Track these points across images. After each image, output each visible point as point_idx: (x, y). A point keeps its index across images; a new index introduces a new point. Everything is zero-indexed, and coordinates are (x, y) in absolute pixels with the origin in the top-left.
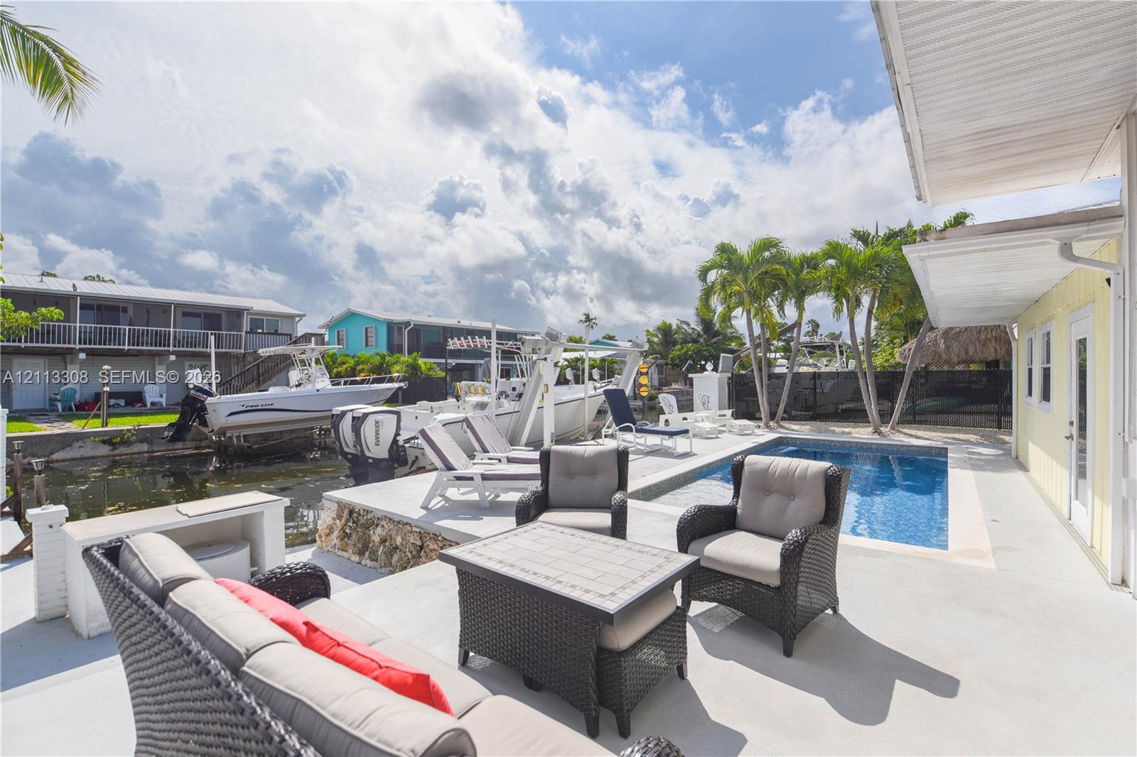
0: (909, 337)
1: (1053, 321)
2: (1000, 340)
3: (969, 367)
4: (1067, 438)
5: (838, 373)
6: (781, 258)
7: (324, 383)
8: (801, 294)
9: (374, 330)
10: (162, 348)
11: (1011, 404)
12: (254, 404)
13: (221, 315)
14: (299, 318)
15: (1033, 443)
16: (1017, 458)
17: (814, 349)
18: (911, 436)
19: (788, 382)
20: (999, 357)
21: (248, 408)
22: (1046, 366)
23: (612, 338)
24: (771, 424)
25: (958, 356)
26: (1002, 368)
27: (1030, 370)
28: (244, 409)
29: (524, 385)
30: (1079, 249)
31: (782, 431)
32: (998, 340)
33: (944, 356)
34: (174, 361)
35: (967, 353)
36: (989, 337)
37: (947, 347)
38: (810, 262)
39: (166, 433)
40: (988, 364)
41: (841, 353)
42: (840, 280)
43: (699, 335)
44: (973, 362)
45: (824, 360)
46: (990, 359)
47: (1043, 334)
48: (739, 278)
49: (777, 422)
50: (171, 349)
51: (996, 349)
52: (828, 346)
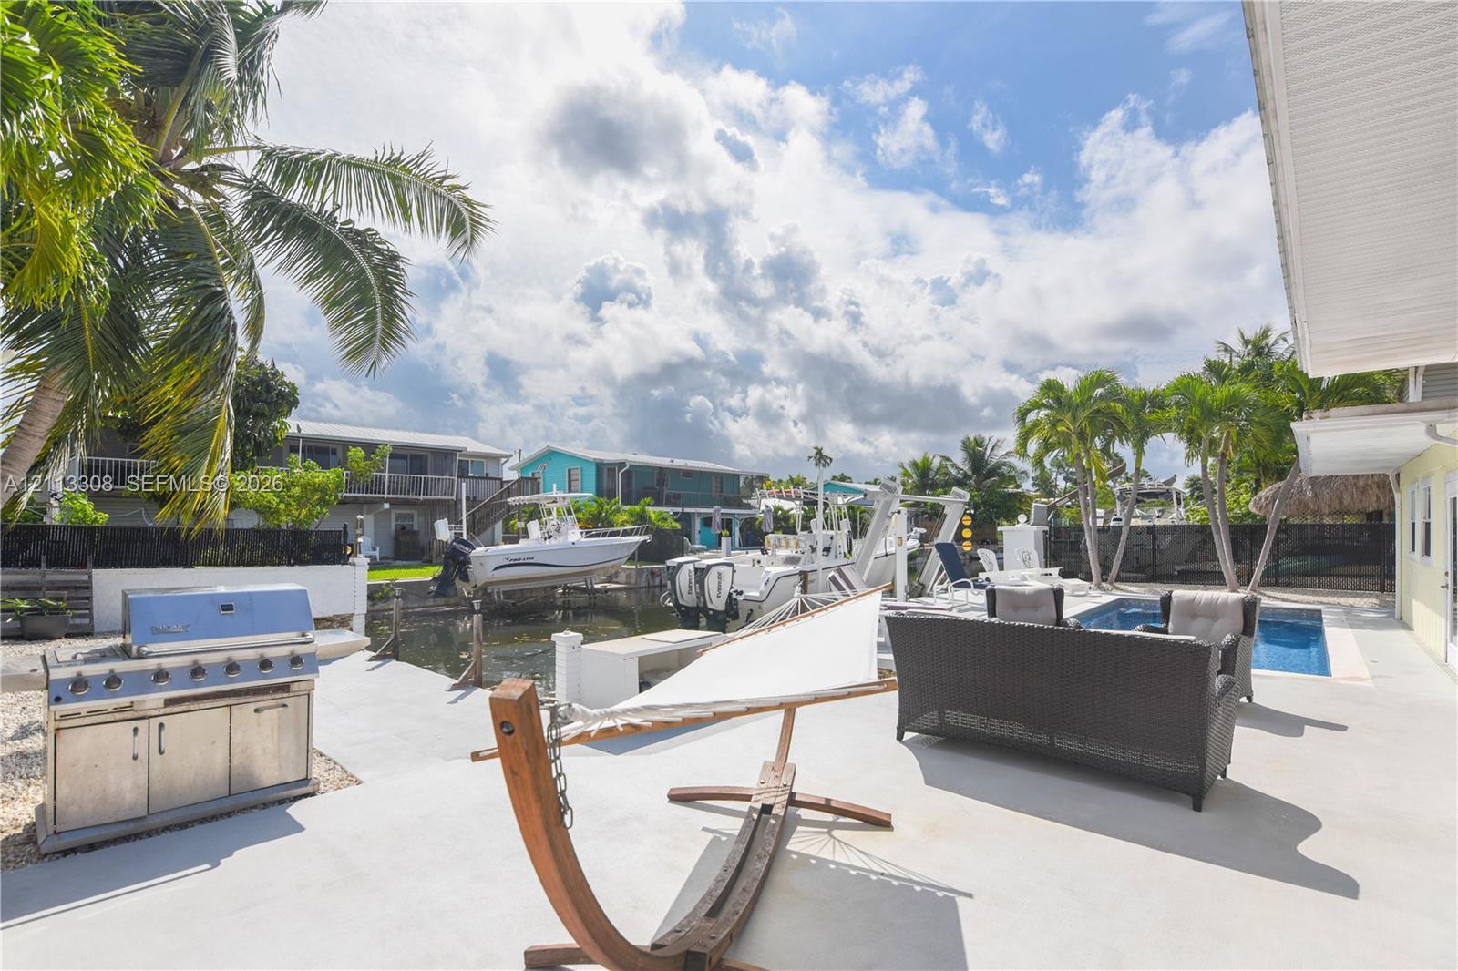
0: (1262, 479)
1: (1432, 478)
2: (1383, 487)
3: (1343, 519)
4: (1443, 587)
5: (1176, 526)
6: (1115, 394)
7: (575, 535)
8: (1141, 436)
9: (579, 471)
10: (377, 495)
11: (1395, 565)
12: (518, 557)
13: (426, 456)
14: (505, 459)
15: (1417, 600)
16: (1401, 619)
17: (1144, 497)
18: (1277, 598)
19: (1124, 537)
20: (1382, 507)
21: (512, 562)
22: (1427, 521)
23: (843, 478)
24: (1104, 585)
25: (1330, 506)
26: (1386, 521)
27: (1414, 524)
28: (508, 562)
29: (832, 538)
30: (1442, 429)
31: (1119, 593)
32: (1381, 486)
33: (1312, 506)
34: (388, 509)
35: (1341, 502)
36: (1370, 482)
37: (1316, 495)
38: (1155, 401)
39: (431, 588)
40: (1369, 516)
41: (1179, 503)
42: (1192, 421)
43: (966, 476)
44: (1348, 513)
45: (1156, 511)
46: (1370, 510)
47: (1425, 489)
48: (1068, 418)
49: (1111, 583)
50: (386, 496)
51: (1378, 497)
52: (1162, 493)
